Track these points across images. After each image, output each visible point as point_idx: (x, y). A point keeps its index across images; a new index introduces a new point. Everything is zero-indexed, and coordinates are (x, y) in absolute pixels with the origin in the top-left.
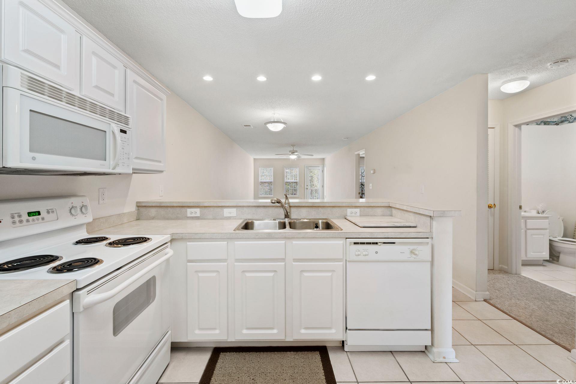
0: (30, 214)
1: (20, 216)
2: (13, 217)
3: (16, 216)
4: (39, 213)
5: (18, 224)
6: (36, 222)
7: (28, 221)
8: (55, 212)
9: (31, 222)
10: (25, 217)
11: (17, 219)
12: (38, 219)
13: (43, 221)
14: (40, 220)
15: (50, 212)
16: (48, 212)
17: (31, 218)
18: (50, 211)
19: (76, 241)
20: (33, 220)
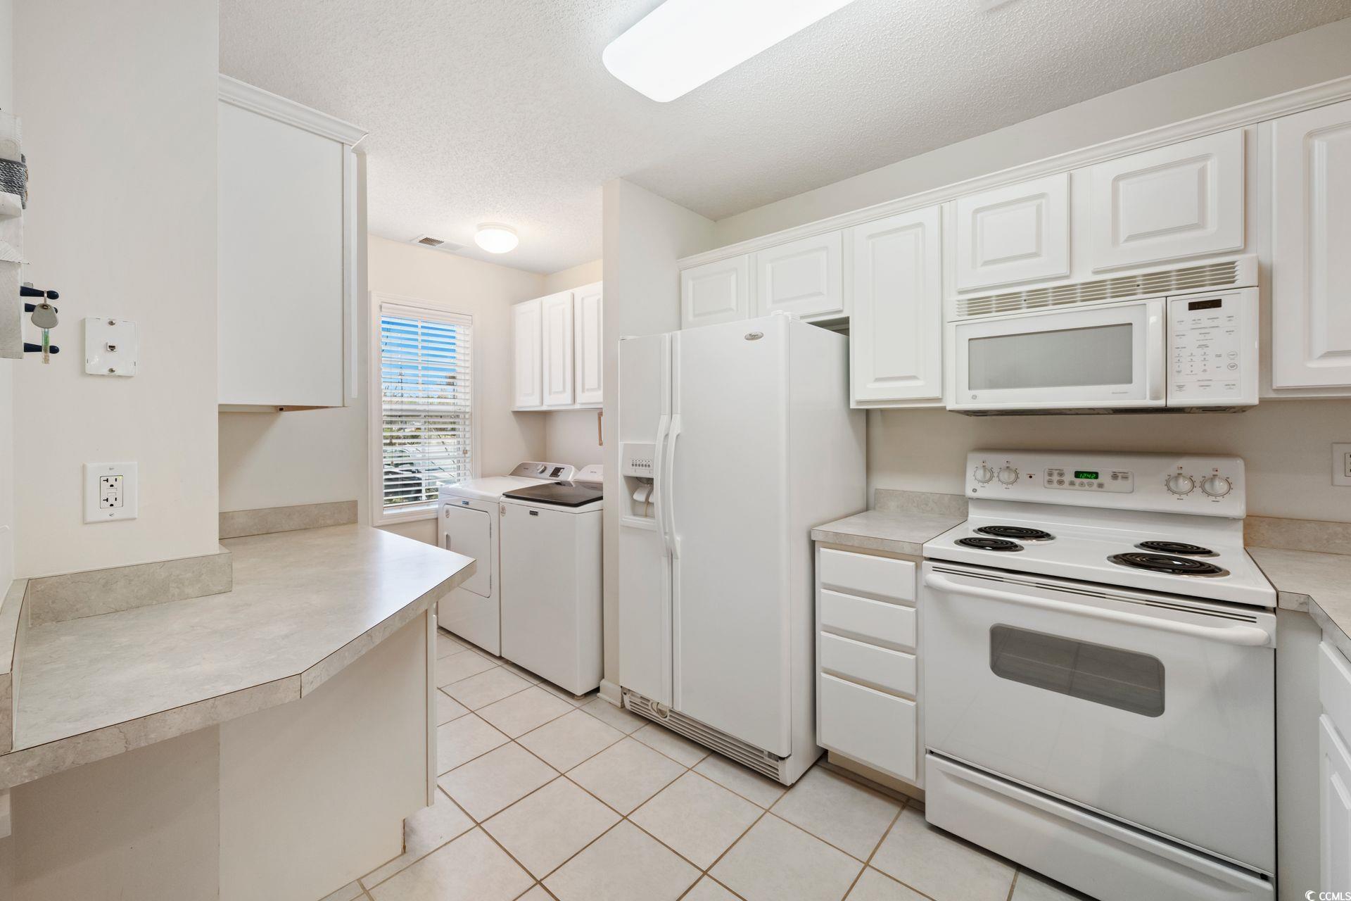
0: (1078, 474)
1: (1061, 474)
2: (1050, 475)
3: (1055, 473)
4: (1095, 475)
5: (1055, 485)
6: (1087, 487)
7: (1072, 483)
8: (1130, 478)
9: (1077, 486)
10: (1069, 476)
11: (1056, 478)
12: (1090, 485)
13: (1100, 489)
14: (1095, 486)
15: (1120, 477)
16: (1115, 476)
17: (1078, 481)
18: (1120, 475)
19: (1142, 542)
20: (1082, 484)
